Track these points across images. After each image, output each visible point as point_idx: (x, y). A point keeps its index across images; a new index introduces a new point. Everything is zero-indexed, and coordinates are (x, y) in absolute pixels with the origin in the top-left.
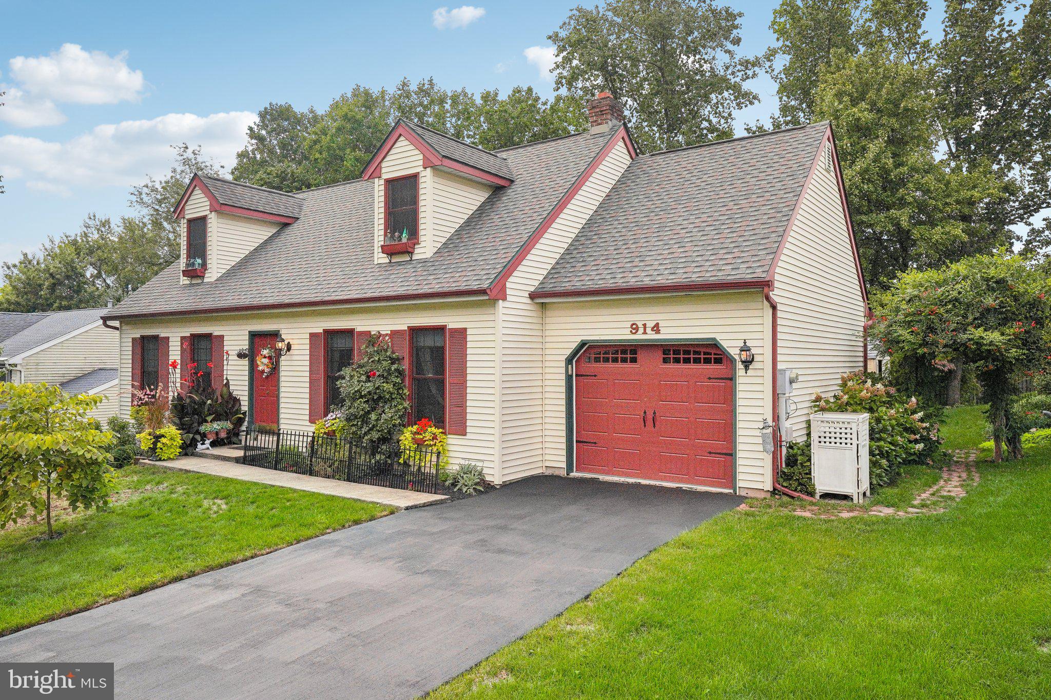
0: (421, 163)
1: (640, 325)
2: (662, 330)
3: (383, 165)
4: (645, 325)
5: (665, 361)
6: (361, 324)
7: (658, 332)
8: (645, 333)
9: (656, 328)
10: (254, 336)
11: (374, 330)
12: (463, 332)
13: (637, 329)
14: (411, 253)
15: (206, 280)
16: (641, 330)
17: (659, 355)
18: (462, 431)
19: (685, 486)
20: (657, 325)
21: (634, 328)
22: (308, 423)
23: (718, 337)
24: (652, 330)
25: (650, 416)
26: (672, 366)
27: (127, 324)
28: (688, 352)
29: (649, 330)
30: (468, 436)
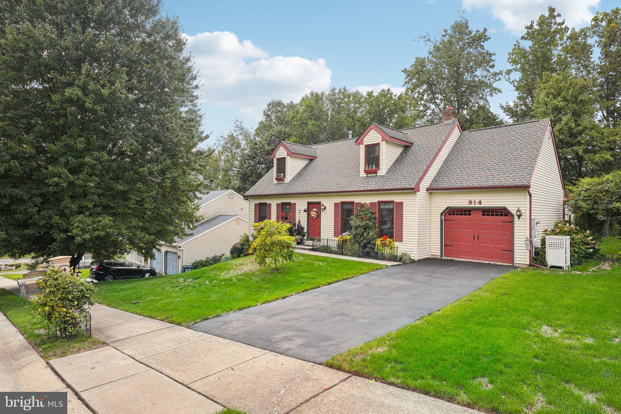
0: (381, 139)
1: (473, 201)
2: (482, 203)
3: (364, 139)
4: (475, 201)
5: (484, 215)
6: (357, 200)
7: (480, 204)
8: (475, 204)
9: (480, 203)
10: (309, 203)
11: (363, 202)
12: (401, 203)
13: (471, 203)
14: (376, 173)
15: (285, 182)
16: (473, 203)
17: (481, 213)
18: (400, 240)
19: (492, 263)
20: (480, 201)
21: (470, 202)
22: (333, 237)
23: (507, 206)
24: (478, 203)
25: (476, 236)
26: (486, 217)
27: (251, 198)
28: (493, 212)
29: (476, 203)
30: (404, 242)
